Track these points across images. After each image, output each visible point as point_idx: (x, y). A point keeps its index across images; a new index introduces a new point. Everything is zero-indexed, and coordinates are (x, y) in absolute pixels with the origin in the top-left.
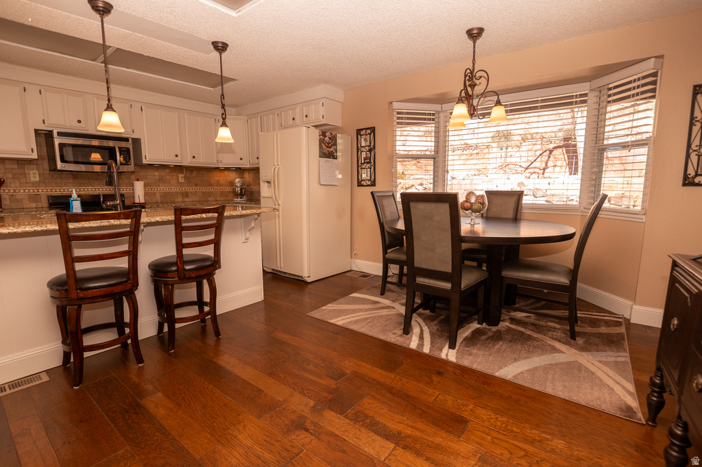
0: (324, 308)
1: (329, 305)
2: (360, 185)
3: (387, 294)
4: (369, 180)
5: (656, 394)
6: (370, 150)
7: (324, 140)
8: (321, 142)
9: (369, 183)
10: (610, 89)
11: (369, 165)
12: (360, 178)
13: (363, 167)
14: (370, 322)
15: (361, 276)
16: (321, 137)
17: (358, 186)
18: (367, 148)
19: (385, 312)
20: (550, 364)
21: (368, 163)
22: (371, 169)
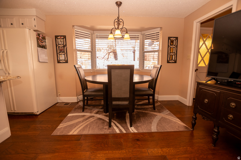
0: (59, 127)
1: (61, 125)
2: (59, 62)
3: (85, 110)
4: (64, 60)
5: (194, 121)
6: (64, 46)
7: (39, 38)
8: (38, 39)
9: (64, 61)
10: (145, 35)
11: (63, 53)
12: (59, 59)
13: (60, 54)
14: (90, 127)
15: (65, 105)
16: (37, 36)
17: (58, 63)
18: (62, 45)
19: (92, 120)
20: (159, 121)
21: (63, 52)
22: (65, 55)
